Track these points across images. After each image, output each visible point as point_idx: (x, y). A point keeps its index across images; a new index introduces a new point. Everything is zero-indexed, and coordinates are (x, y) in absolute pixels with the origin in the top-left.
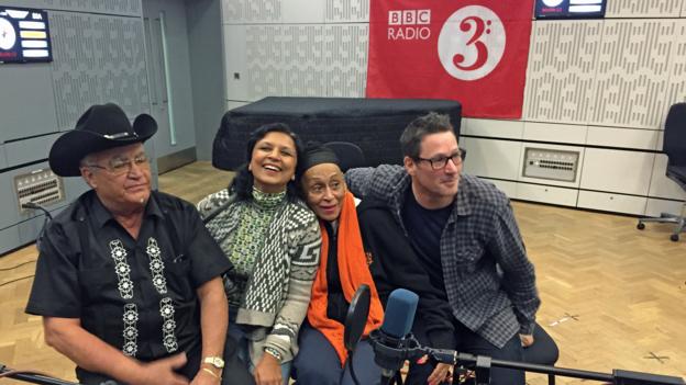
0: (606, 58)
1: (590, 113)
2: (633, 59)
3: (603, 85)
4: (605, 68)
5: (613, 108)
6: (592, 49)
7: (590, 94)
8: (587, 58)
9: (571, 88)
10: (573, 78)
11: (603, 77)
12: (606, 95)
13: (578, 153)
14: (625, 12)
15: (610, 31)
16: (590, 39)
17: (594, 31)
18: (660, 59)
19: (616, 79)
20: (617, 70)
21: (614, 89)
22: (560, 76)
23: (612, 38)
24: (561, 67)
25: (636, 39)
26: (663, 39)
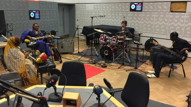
0: (143, 19)
2: (147, 19)
3: (143, 24)
4: (143, 21)
5: (144, 29)
6: (140, 17)
7: (140, 26)
8: (140, 19)
10: (137, 23)
12: (143, 26)
14: (146, 11)
15: (143, 14)
16: (140, 15)
18: (152, 19)
19: (145, 23)
20: (145, 21)
21: (145, 25)
22: (135, 22)
24: (135, 20)
25: (148, 16)
26: (152, 16)
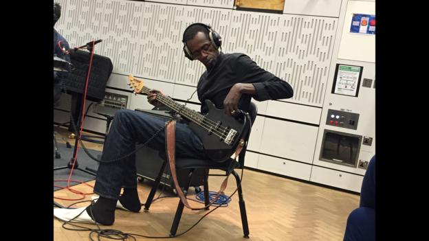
0: (145, 29)
1: (135, 67)
2: (160, 31)
3: (143, 48)
4: (144, 35)
5: (148, 65)
6: (137, 21)
7: (136, 53)
8: (134, 28)
9: (124, 48)
10: (126, 41)
11: (144, 42)
12: (144, 56)
13: (127, 97)
15: (148, 10)
16: (136, 14)
17: (139, 9)
19: (151, 44)
20: (151, 38)
21: (149, 51)
22: (119, 39)
23: (149, 15)
24: (119, 32)
25: (163, 17)
